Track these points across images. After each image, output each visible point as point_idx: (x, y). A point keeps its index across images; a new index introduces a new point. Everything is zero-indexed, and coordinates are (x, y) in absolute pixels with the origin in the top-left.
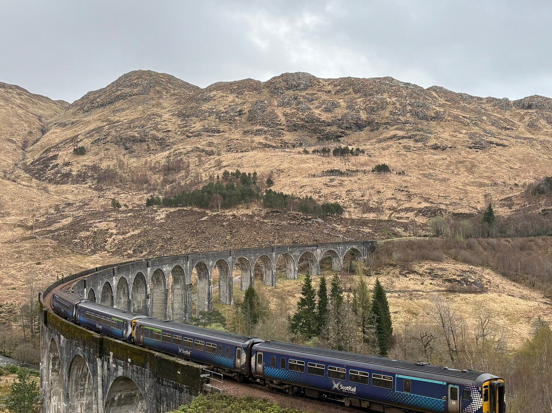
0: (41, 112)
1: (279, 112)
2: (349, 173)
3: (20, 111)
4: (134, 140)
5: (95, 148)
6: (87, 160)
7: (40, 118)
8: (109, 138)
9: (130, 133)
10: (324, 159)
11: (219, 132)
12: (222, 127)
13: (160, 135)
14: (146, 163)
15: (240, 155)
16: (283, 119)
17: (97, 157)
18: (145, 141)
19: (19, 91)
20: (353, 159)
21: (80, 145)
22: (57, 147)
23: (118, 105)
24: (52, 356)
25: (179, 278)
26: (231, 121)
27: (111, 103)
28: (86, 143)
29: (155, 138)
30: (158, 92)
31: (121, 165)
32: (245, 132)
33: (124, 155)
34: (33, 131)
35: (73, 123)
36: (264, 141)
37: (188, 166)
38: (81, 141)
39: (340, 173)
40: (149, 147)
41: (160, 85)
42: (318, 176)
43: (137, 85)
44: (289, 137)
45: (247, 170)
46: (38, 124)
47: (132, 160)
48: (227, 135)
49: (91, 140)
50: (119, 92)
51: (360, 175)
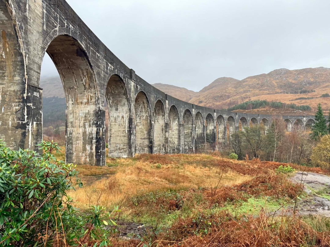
0: (190, 94)
1: (274, 82)
2: (308, 98)
4: (218, 97)
7: (190, 96)
8: (210, 97)
9: (217, 95)
10: (296, 95)
11: (249, 91)
12: (251, 90)
13: (227, 94)
14: (222, 103)
15: (258, 97)
16: (276, 84)
18: (222, 97)
20: (310, 94)
21: (201, 100)
23: (214, 88)
26: (254, 87)
27: (212, 88)
31: (214, 104)
32: (261, 90)
33: (215, 102)
34: (188, 99)
35: (199, 95)
36: (268, 92)
37: (238, 103)
39: (305, 99)
40: (223, 99)
41: (228, 81)
42: (294, 100)
44: (278, 90)
45: (262, 100)
47: (218, 103)
48: (253, 92)
49: (204, 98)
50: (214, 85)
51: (314, 99)
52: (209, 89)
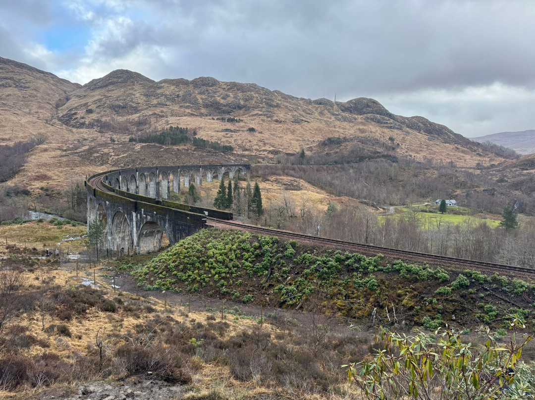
0: (65, 89)
1: (199, 97)
2: (235, 131)
3: (53, 87)
4: (119, 107)
5: (98, 110)
6: (94, 116)
7: (65, 92)
8: (106, 105)
9: (117, 103)
10: (223, 123)
11: (166, 105)
12: (168, 103)
13: (134, 105)
14: (127, 120)
15: (178, 118)
16: (201, 101)
17: (99, 115)
18: (126, 108)
19: (52, 76)
20: (237, 124)
21: (89, 108)
22: (76, 108)
23: (110, 87)
24: (98, 213)
25: (152, 179)
26: (173, 100)
27: (106, 86)
28: (93, 107)
29: (132, 107)
30: (132, 82)
31: (113, 120)
32: (181, 106)
33: (115, 115)
34: (62, 99)
35: (85, 96)
36: (191, 112)
37: (150, 122)
38: (90, 105)
39: (231, 131)
40: (128, 111)
41: (133, 78)
42: (220, 132)
43: (120, 77)
44: (203, 111)
45: (182, 126)
46: (64, 95)
47: (119, 118)
48: (171, 107)
49: (96, 105)
50: (110, 81)
51: (241, 133)
52: (101, 87)
